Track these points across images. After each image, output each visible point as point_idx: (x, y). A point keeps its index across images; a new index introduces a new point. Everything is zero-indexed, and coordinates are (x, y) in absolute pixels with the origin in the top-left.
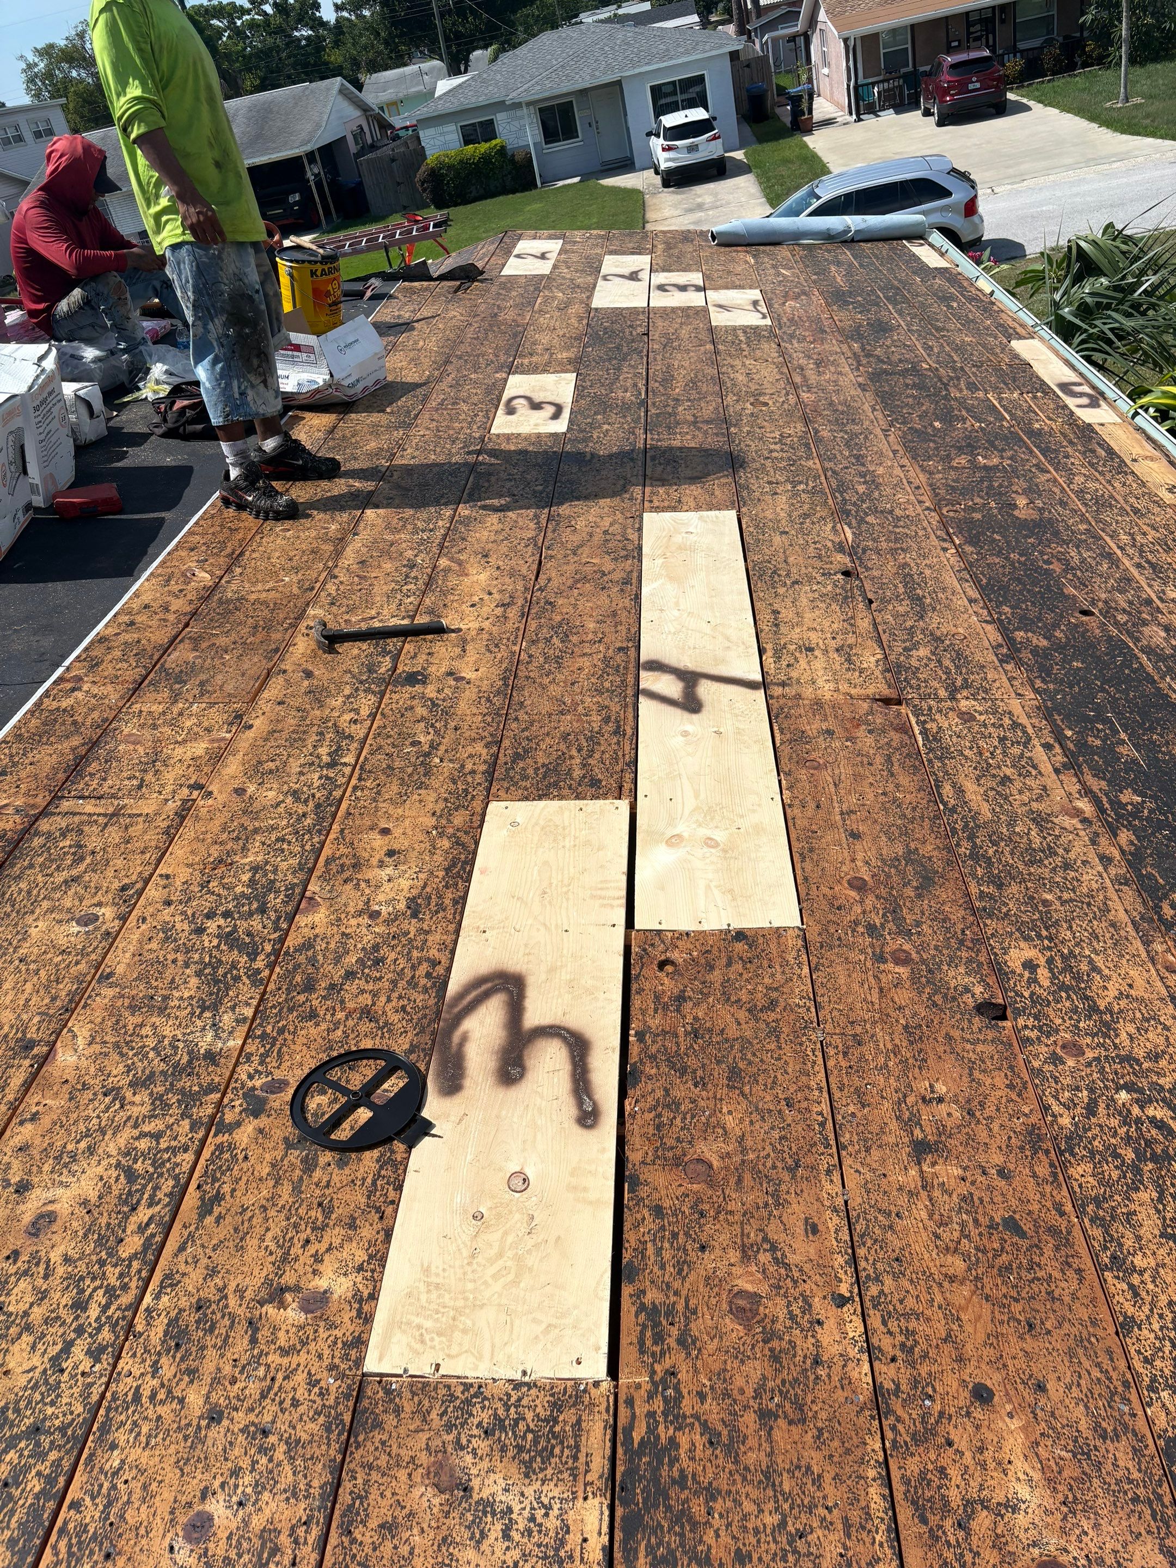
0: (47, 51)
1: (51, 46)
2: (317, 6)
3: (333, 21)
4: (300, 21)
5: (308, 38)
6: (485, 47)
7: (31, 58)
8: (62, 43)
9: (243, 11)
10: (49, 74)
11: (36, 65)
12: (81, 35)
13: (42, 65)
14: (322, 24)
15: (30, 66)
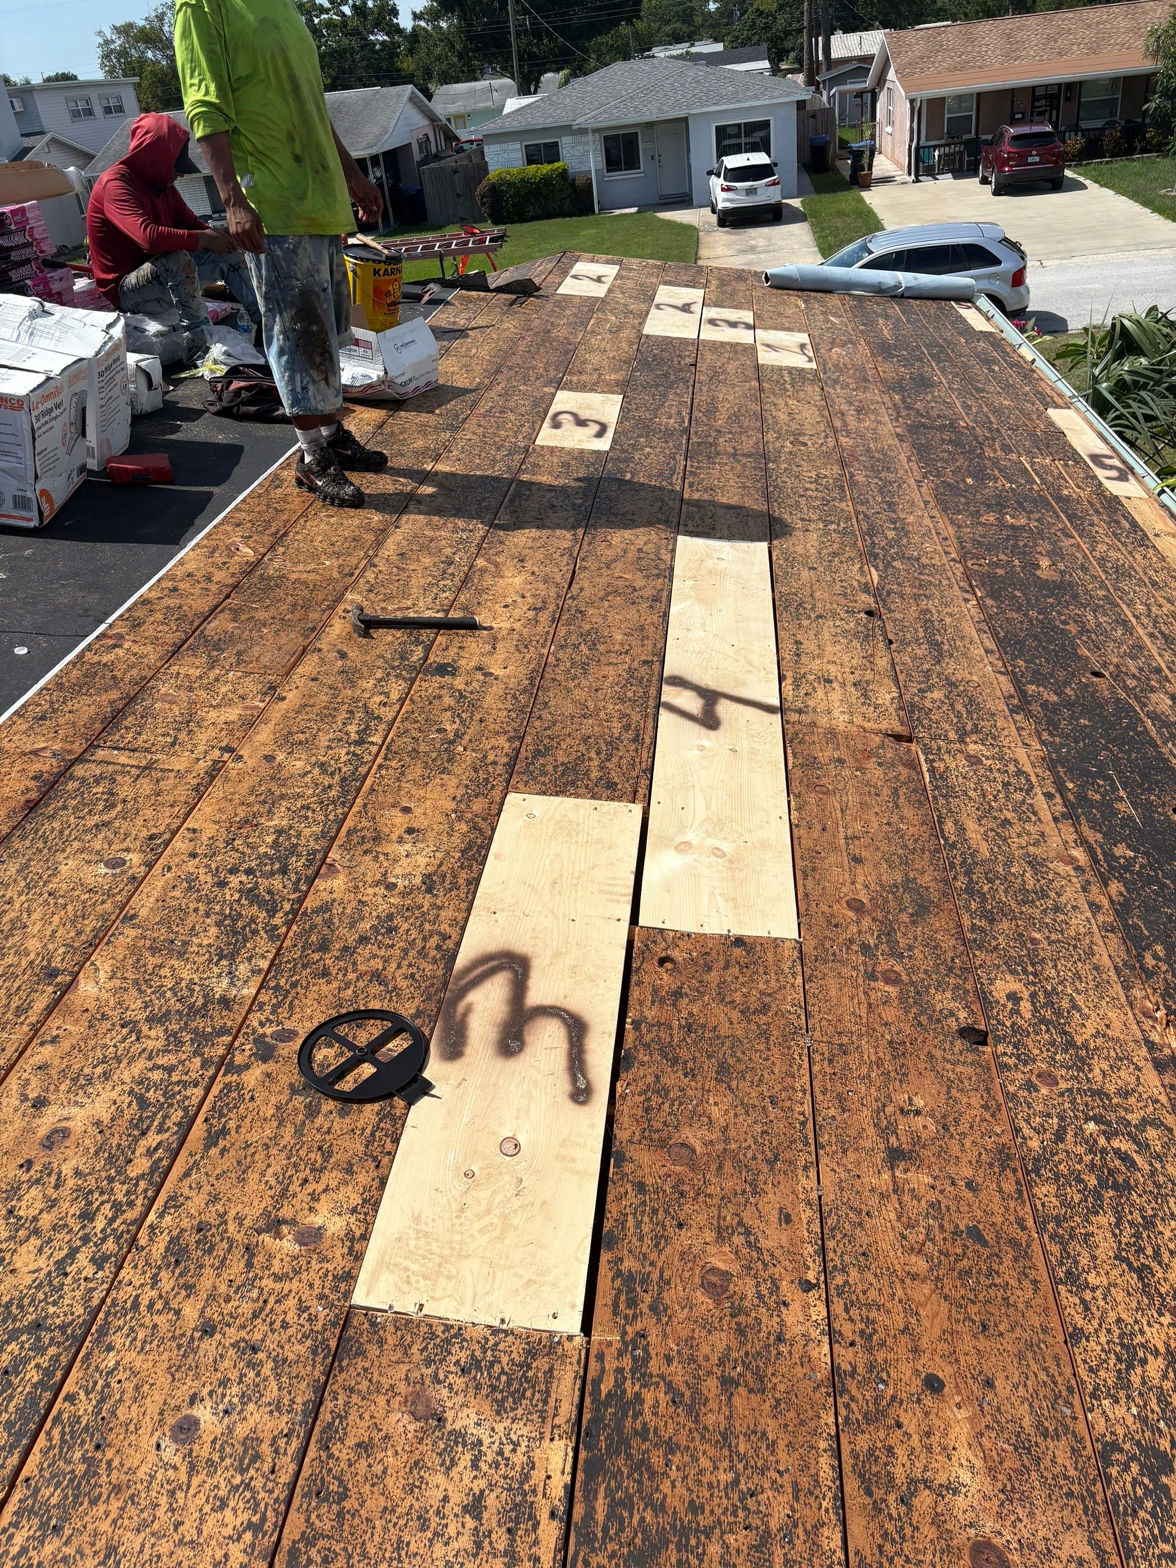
0: (125, 30)
1: (130, 26)
2: (394, 12)
3: (409, 29)
4: (376, 25)
5: (383, 43)
6: (557, 71)
7: (109, 34)
8: (141, 23)
9: (323, 10)
10: (123, 53)
11: (113, 42)
12: (161, 17)
13: (118, 42)
14: (398, 30)
15: (107, 42)
